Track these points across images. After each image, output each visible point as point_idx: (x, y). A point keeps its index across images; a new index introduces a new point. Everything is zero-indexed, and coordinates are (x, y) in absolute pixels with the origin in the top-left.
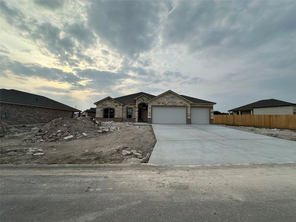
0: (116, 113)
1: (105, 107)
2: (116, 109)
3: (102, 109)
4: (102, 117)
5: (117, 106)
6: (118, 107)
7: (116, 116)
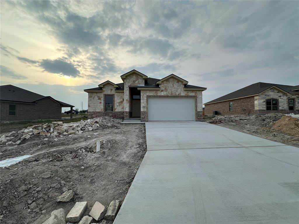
0: (280, 105)
1: (268, 98)
2: (280, 100)
3: (265, 100)
4: (265, 109)
5: (280, 96)
6: (282, 97)
7: (280, 108)
